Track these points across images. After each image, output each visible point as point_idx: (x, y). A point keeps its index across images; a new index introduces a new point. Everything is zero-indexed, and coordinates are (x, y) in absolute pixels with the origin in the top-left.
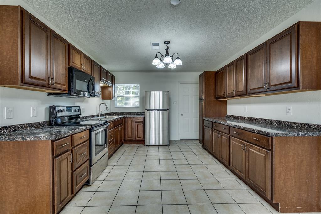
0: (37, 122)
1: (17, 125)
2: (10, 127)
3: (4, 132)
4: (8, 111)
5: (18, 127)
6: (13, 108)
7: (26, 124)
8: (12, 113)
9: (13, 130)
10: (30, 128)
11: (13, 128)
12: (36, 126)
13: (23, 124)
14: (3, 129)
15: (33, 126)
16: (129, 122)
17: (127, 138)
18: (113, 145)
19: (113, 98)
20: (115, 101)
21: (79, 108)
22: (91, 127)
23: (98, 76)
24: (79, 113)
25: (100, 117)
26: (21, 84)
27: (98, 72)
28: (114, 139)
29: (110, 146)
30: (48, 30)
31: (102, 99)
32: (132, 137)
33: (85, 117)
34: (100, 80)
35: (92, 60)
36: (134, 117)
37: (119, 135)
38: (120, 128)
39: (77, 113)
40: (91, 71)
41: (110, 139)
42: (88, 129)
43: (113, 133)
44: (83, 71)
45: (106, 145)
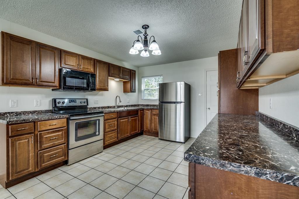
0: (38, 110)
1: (19, 112)
2: (12, 113)
3: (7, 116)
4: (12, 102)
6: (17, 100)
7: (28, 111)
8: (16, 104)
9: (15, 115)
10: (32, 114)
12: (38, 113)
13: (25, 111)
14: (7, 114)
15: (34, 113)
16: (147, 114)
17: (145, 129)
18: (115, 134)
19: (132, 91)
20: (142, 94)
21: (86, 100)
22: (68, 117)
23: (106, 72)
24: (86, 104)
25: (116, 108)
26: (3, 84)
27: (105, 69)
28: (119, 129)
29: (108, 135)
30: (32, 43)
31: (124, 92)
32: (149, 129)
33: (98, 108)
34: (109, 76)
35: (95, 60)
36: (151, 109)
37: (129, 125)
38: (130, 119)
39: (83, 104)
40: (93, 69)
41: (108, 129)
42: (65, 118)
43: (116, 123)
44: (80, 70)
45: (97, 133)
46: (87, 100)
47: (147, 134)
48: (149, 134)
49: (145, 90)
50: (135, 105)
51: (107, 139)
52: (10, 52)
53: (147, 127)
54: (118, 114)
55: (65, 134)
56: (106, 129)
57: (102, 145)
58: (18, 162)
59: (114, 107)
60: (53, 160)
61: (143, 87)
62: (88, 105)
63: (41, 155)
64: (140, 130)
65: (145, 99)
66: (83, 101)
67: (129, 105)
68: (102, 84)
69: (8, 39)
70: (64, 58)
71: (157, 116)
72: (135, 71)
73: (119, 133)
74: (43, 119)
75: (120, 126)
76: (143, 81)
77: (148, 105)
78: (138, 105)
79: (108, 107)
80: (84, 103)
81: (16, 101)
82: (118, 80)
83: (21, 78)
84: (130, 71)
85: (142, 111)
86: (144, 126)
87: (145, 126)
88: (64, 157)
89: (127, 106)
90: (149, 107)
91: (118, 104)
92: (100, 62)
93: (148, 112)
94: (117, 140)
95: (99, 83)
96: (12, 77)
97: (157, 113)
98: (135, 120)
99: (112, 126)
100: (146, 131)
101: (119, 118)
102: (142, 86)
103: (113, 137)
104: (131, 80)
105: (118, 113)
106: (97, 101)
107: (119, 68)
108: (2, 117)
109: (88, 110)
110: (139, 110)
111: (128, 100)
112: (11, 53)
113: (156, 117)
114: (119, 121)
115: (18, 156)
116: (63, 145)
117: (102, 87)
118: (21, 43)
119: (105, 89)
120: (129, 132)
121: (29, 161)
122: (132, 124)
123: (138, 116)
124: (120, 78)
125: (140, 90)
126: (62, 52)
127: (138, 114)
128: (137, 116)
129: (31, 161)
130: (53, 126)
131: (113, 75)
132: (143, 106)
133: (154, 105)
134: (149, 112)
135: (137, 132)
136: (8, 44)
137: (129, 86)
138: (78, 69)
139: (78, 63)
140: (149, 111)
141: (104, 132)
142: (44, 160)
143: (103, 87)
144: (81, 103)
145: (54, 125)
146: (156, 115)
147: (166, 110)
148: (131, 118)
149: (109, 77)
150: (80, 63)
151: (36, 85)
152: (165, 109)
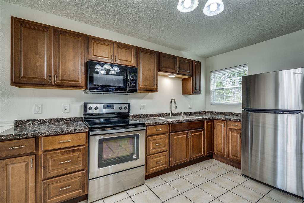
0: (67, 117)
1: (43, 119)
2: (35, 120)
3: (30, 124)
4: (36, 108)
5: (44, 121)
6: (42, 105)
7: (54, 119)
8: (40, 109)
10: (59, 123)
11: (39, 122)
12: (66, 121)
13: (50, 119)
14: (29, 122)
15: (61, 121)
16: (219, 127)
17: (215, 151)
18: (164, 157)
19: (196, 91)
20: (212, 96)
21: (127, 105)
22: (88, 130)
23: (153, 66)
24: (127, 111)
25: (171, 116)
26: (13, 84)
27: (152, 61)
28: (171, 150)
29: (153, 159)
30: (49, 28)
31: (183, 94)
32: (223, 152)
33: (145, 115)
34: (159, 71)
35: (138, 48)
36: (226, 121)
37: (188, 144)
38: (190, 135)
39: (123, 111)
40: (134, 61)
41: (153, 149)
42: (82, 132)
43: (166, 140)
44: (115, 62)
45: (135, 156)
46: (129, 104)
47: (220, 159)
48: (223, 160)
49: (215, 90)
50: (200, 112)
51: (151, 165)
52: (20, 42)
53: (218, 148)
54: (169, 127)
55: (83, 155)
56: (149, 150)
57: (143, 173)
58: (11, 195)
59: (168, 115)
60: (64, 194)
61: (213, 87)
62: (129, 111)
63: (45, 186)
64: (207, 151)
65: (216, 104)
66: (123, 106)
67: (191, 112)
68: (148, 82)
69: (18, 25)
70: (93, 47)
71: (238, 133)
72: (200, 63)
73: (171, 155)
74: (49, 134)
75: (173, 146)
76: (212, 77)
77: (220, 113)
78: (205, 113)
79: (160, 115)
80: (124, 108)
81: (40, 106)
82: (174, 76)
83: (34, 77)
84: (192, 62)
85: (211, 122)
86: (213, 145)
87: (216, 146)
88: (81, 190)
89: (187, 114)
90: (223, 117)
91: (173, 111)
92: (145, 51)
93: (221, 125)
94: (168, 167)
95: (143, 81)
96: (23, 75)
97: (239, 128)
98: (199, 136)
99: (160, 145)
100: (217, 153)
101: (171, 133)
102: (212, 84)
103: (160, 163)
104: (192, 76)
105: (171, 125)
106: (144, 106)
107: (174, 58)
108: (24, 126)
109: (131, 118)
110: (205, 120)
111: (190, 104)
112: (22, 44)
113: (235, 134)
114: (171, 137)
115: (10, 187)
116: (81, 172)
117: (147, 87)
118: (35, 29)
119: (152, 89)
120: (188, 155)
121: (27, 194)
122: (193, 142)
123: (204, 131)
124: (176, 73)
125: (208, 91)
126: (90, 39)
127: (203, 127)
128: (202, 131)
129: (30, 194)
130: (65, 144)
131: (165, 69)
132: (213, 114)
133: (231, 114)
134: (223, 125)
135: (202, 155)
136: (18, 32)
137: (190, 84)
138: (113, 62)
139: (112, 54)
140: (222, 123)
141: (146, 153)
142: (49, 193)
143: (149, 86)
144: (120, 109)
145: (67, 142)
146: (235, 131)
147: (254, 124)
148: (192, 132)
149: (159, 73)
150: (115, 53)
151: (54, 85)
152: (253, 121)
